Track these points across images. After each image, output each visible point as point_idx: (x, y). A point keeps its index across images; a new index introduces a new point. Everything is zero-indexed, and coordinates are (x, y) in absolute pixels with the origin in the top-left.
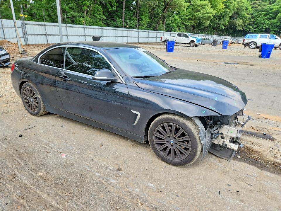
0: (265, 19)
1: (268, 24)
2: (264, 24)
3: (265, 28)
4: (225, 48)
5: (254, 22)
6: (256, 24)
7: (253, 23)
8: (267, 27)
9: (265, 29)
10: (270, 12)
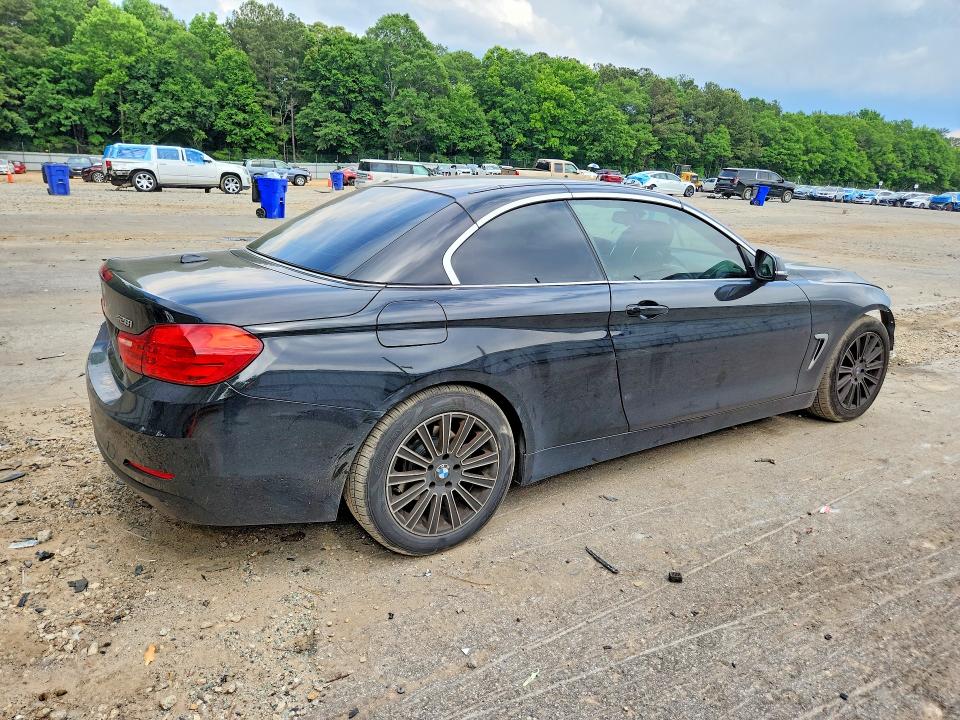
0: (58, 93)
1: (74, 111)
2: (59, 110)
3: (66, 122)
4: (63, 191)
5: (21, 98)
6: (31, 108)
7: (17, 102)
8: (75, 121)
9: (69, 128)
10: (66, 72)
